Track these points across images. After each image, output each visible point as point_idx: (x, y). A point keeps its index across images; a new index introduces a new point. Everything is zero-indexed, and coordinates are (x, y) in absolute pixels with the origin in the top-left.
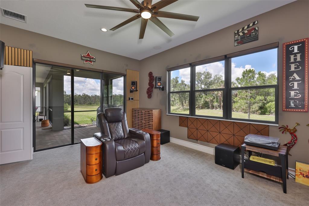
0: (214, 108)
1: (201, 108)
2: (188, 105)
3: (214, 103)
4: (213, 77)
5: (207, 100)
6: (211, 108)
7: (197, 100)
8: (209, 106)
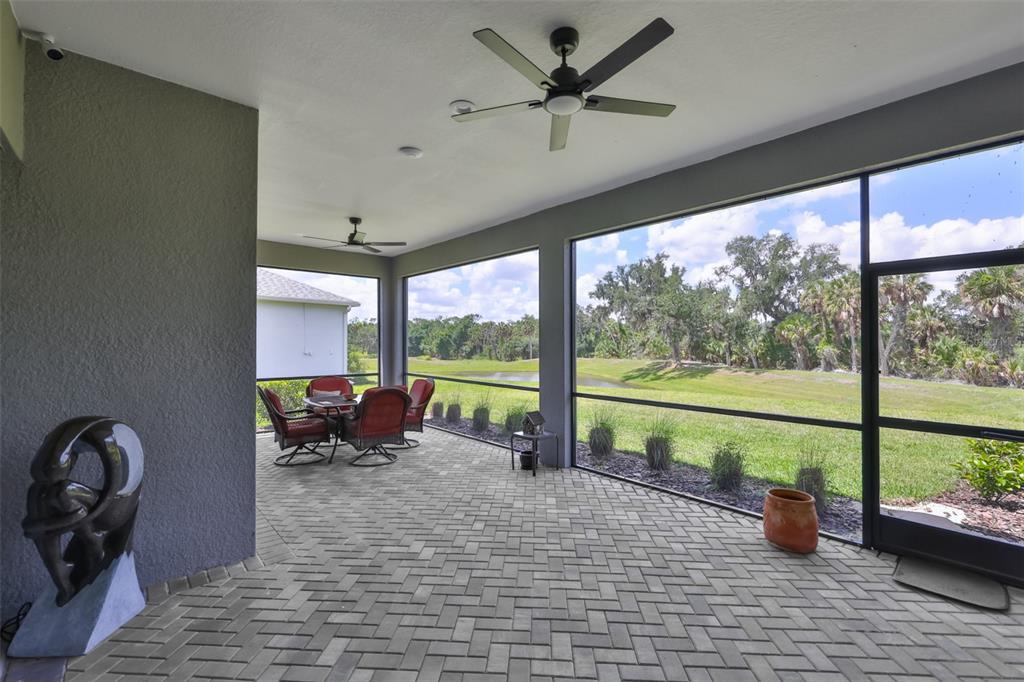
0: (816, 365)
1: (755, 363)
2: (687, 354)
3: (818, 347)
4: (801, 253)
5: (790, 337)
6: (803, 366)
7: (743, 337)
8: (792, 358)
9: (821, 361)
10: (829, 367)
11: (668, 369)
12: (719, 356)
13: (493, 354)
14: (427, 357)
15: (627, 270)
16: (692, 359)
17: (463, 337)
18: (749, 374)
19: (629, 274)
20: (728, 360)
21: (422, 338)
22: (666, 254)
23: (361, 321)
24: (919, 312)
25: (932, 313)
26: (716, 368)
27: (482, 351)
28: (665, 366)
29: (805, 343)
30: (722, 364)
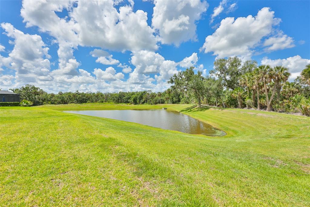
0: (245, 106)
1: (224, 106)
2: (206, 102)
3: (245, 100)
4: (242, 64)
5: (235, 96)
6: (240, 107)
7: (219, 96)
8: (237, 104)
9: (247, 105)
10: (250, 107)
12: (214, 104)
13: (150, 103)
14: (130, 104)
16: (207, 104)
17: (141, 98)
18: (220, 110)
19: (183, 74)
20: (217, 105)
22: (193, 67)
24: (287, 85)
25: (293, 86)
27: (147, 102)
28: (195, 107)
29: (242, 98)
30: (215, 106)
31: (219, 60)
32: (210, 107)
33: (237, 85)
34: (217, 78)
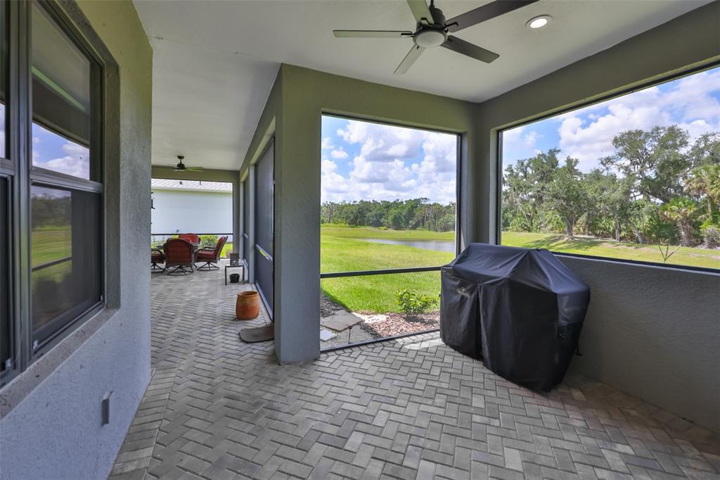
1: (640, 239)
2: (584, 230)
3: (701, 226)
4: (692, 142)
5: (672, 217)
6: (687, 242)
7: (627, 216)
8: (676, 235)
9: (705, 239)
11: (561, 241)
12: (610, 233)
13: (432, 226)
14: (385, 227)
15: (526, 163)
16: (589, 235)
17: (411, 214)
18: (630, 248)
19: (528, 165)
20: (618, 236)
21: (384, 214)
22: (557, 149)
23: (347, 202)
26: (602, 242)
27: (423, 224)
28: (559, 239)
29: (690, 223)
30: (611, 239)
31: (626, 134)
32: (599, 240)
33: (675, 191)
34: (620, 175)
